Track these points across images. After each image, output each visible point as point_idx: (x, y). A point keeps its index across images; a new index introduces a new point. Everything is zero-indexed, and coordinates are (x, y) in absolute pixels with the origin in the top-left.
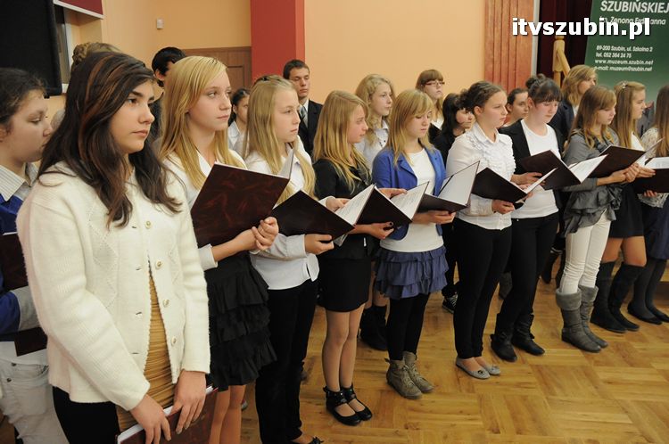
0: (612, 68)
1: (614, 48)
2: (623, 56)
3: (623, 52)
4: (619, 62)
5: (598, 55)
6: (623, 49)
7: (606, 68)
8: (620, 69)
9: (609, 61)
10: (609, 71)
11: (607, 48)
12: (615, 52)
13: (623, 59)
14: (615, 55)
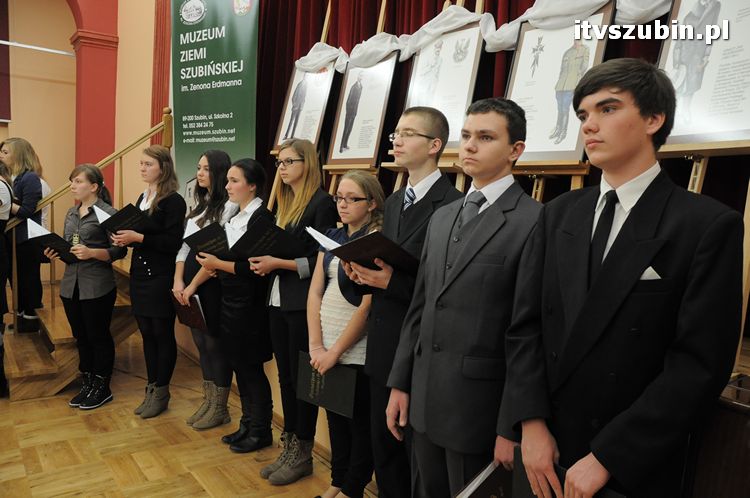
0: (198, 140)
1: (197, 118)
2: (206, 125)
3: (205, 121)
4: (203, 133)
5: (185, 126)
6: (204, 117)
7: (192, 140)
8: (204, 140)
9: (195, 133)
10: (195, 144)
11: (191, 118)
12: (198, 121)
13: (207, 129)
14: (199, 125)
